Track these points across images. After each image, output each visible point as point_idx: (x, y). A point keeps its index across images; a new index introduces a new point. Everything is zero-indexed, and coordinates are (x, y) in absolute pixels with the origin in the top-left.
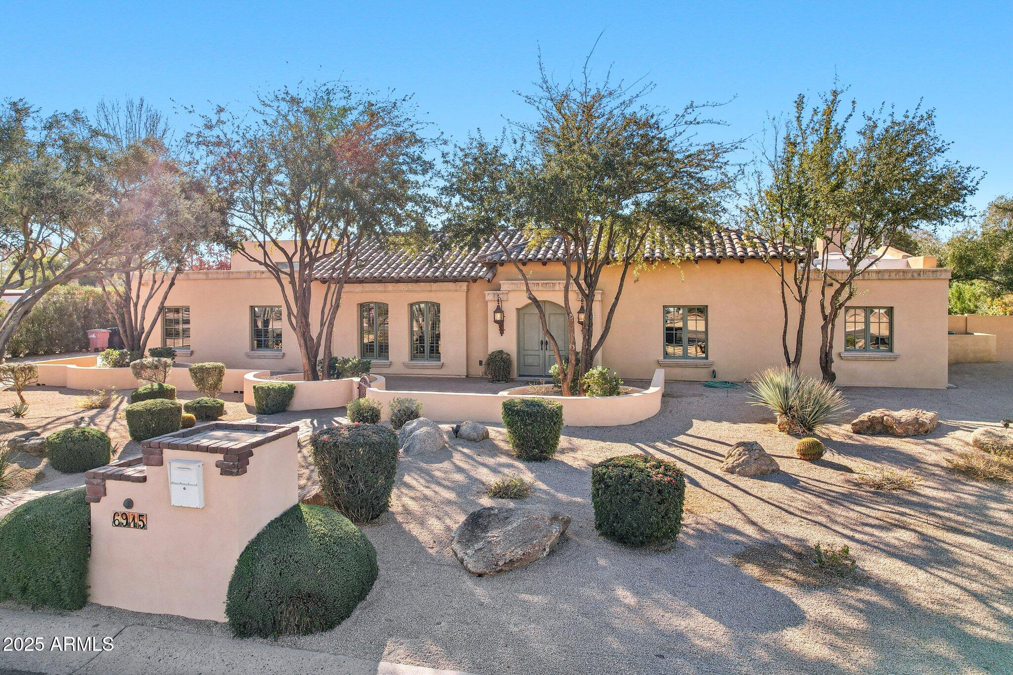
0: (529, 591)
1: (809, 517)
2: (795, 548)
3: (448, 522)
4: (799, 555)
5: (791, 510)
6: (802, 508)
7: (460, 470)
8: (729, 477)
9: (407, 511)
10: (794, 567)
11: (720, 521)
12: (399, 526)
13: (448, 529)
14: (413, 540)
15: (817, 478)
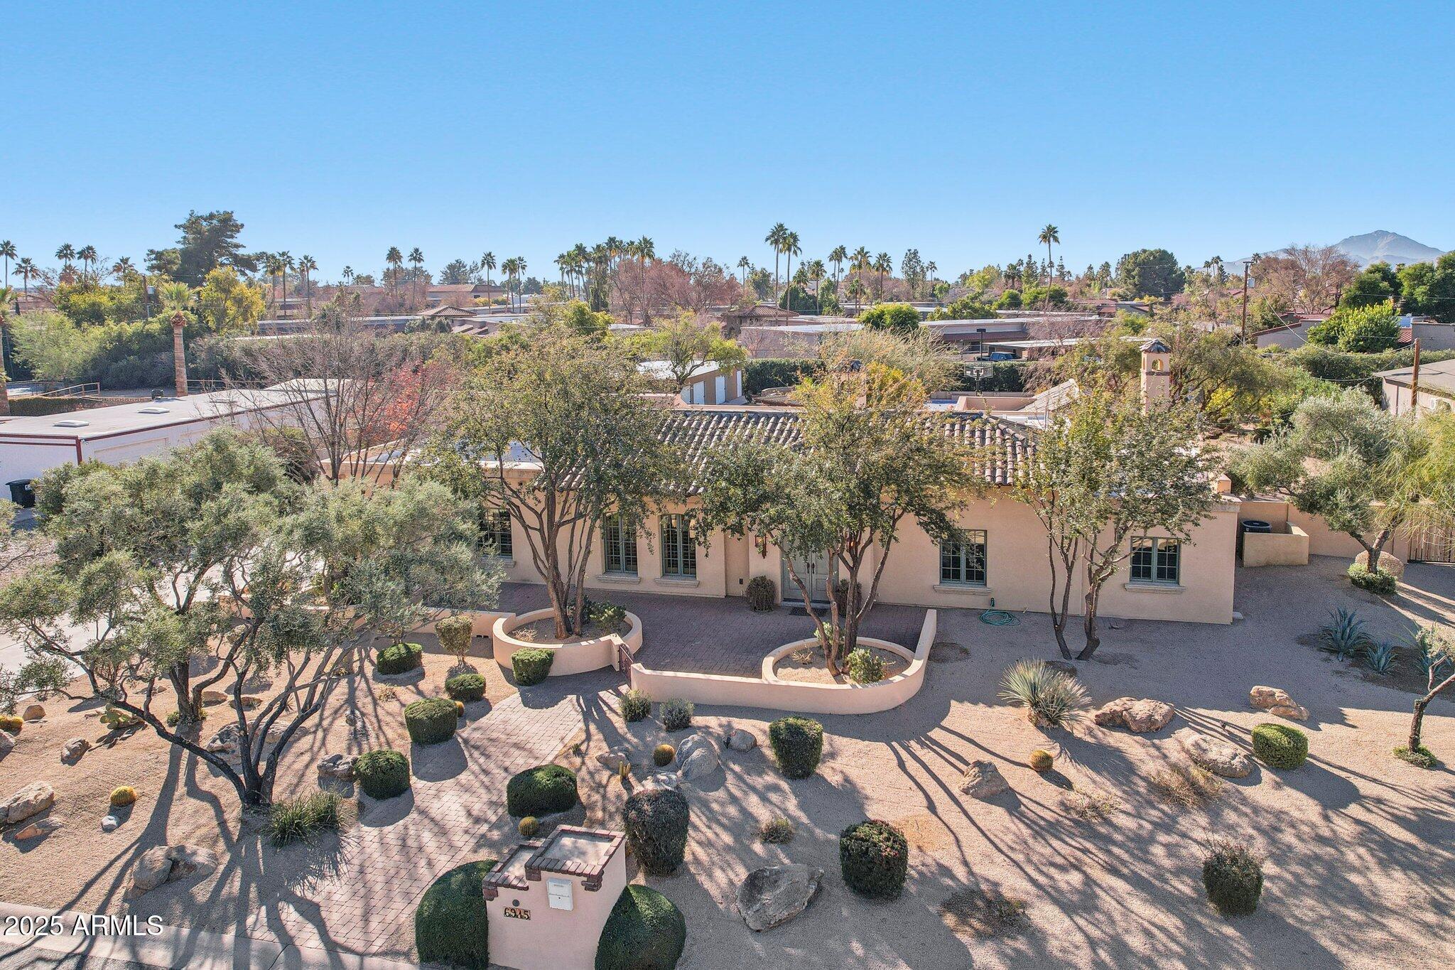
0: (792, 945)
1: (1012, 855)
2: (989, 895)
3: (732, 876)
4: (989, 903)
5: (1001, 845)
6: (1010, 843)
7: (734, 800)
8: (964, 799)
9: (697, 860)
10: (981, 917)
11: (942, 862)
12: (693, 877)
13: (731, 882)
14: (706, 893)
15: (1038, 799)
